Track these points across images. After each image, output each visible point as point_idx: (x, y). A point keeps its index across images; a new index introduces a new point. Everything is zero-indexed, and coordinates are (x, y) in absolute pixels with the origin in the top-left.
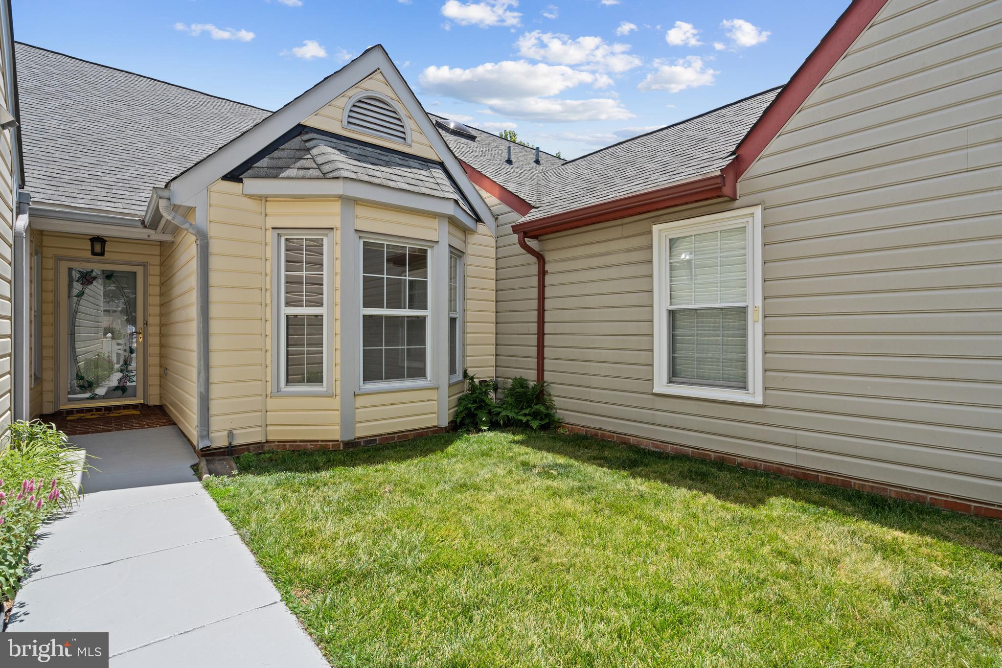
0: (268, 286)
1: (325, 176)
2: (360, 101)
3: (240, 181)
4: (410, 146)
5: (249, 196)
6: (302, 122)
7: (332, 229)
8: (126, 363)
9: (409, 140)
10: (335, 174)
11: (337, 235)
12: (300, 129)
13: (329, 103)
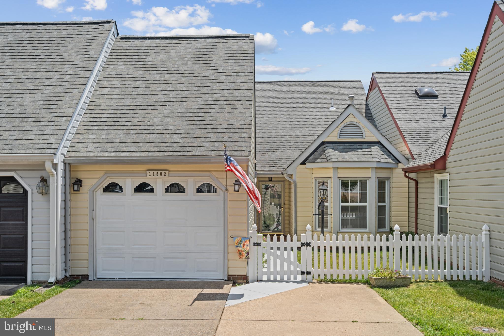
0: (313, 196)
1: (327, 161)
2: (344, 127)
3: (305, 164)
4: (365, 138)
5: (307, 168)
6: (323, 141)
7: (330, 178)
8: (278, 219)
9: (364, 136)
10: (330, 161)
11: (332, 180)
12: (323, 143)
13: (333, 132)
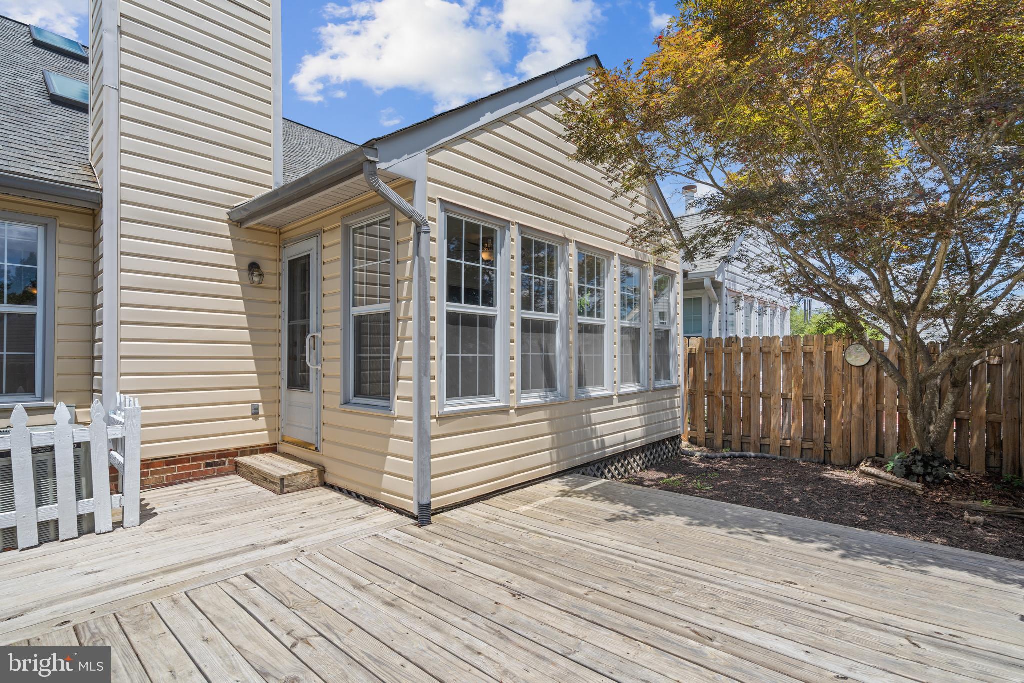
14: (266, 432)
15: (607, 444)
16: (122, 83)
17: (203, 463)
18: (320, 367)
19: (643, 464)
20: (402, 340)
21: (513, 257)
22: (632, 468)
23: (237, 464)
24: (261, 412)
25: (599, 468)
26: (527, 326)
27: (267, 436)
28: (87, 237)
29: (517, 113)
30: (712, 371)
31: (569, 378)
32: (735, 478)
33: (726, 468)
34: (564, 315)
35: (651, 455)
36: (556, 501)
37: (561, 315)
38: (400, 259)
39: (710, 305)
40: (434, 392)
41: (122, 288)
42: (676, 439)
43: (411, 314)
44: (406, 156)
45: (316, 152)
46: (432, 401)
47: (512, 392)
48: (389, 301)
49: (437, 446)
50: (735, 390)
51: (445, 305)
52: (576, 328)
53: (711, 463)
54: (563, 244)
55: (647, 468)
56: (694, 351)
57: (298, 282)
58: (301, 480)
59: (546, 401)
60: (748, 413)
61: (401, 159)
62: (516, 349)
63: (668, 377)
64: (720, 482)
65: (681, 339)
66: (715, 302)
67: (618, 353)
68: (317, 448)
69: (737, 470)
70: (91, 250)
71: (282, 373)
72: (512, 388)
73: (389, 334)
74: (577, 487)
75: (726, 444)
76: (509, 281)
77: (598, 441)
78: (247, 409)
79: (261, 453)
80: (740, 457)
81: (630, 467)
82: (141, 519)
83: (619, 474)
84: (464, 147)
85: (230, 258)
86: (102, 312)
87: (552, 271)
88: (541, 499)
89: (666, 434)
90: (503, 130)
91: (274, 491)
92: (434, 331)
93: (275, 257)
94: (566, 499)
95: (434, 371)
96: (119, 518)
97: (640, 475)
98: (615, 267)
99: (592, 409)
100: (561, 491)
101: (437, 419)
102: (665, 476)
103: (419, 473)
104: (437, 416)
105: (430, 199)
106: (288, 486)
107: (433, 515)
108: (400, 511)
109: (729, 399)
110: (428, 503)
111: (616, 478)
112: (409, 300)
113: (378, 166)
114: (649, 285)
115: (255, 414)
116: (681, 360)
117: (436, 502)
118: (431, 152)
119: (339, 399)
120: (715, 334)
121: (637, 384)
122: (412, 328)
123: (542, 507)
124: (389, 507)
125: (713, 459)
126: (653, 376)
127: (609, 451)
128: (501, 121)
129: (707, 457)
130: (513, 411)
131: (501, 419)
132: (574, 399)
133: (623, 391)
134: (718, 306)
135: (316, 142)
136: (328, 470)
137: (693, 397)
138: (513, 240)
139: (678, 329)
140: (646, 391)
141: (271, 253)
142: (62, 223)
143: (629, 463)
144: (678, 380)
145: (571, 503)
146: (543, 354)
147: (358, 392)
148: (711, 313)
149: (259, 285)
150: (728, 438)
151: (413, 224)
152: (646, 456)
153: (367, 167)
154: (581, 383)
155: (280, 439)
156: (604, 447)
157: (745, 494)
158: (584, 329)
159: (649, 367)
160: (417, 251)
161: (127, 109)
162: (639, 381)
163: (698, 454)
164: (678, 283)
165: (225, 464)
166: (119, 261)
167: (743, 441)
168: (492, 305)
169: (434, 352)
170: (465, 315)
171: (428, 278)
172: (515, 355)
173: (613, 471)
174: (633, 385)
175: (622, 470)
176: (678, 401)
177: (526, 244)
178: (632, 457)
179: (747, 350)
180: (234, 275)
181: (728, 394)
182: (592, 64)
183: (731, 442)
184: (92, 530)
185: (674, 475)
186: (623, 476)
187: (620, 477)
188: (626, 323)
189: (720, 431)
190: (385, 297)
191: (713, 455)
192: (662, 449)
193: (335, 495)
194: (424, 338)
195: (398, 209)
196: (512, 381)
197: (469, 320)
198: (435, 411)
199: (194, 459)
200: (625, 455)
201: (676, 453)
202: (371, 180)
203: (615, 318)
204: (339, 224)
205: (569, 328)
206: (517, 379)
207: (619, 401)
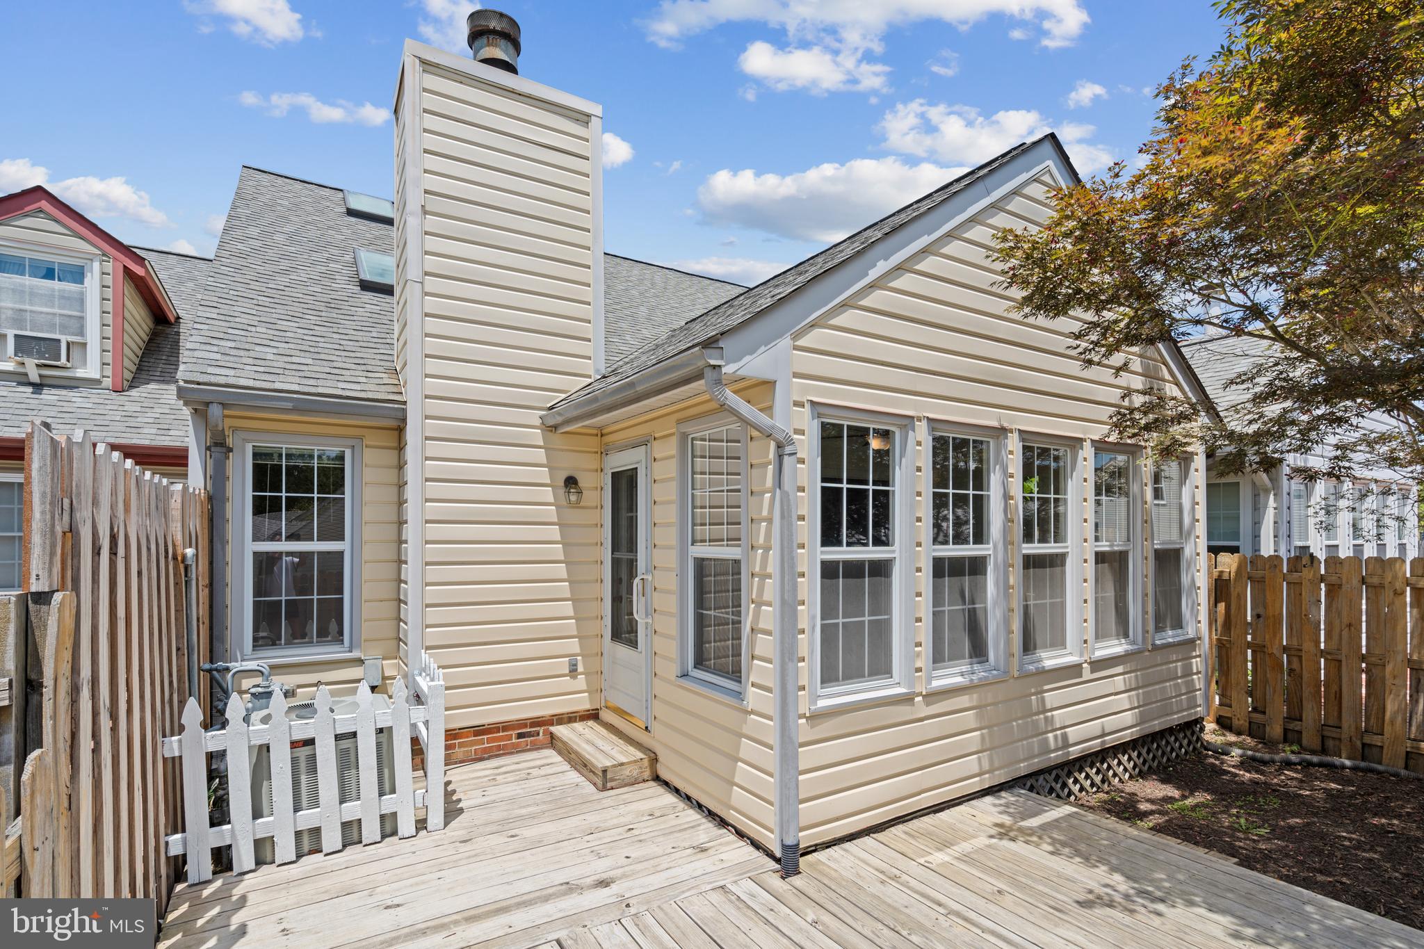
14: (586, 694)
15: (1071, 741)
16: (427, 274)
17: (514, 733)
18: (650, 621)
19: (1134, 768)
20: (759, 604)
21: (919, 469)
22: (1115, 775)
23: (552, 736)
24: (580, 669)
25: (1057, 779)
26: (941, 568)
27: (587, 699)
28: (390, 457)
29: (925, 252)
30: (1261, 611)
31: (1008, 642)
32: (1315, 815)
33: (1293, 788)
34: (1000, 546)
35: (1148, 752)
36: (989, 846)
37: (995, 547)
38: (754, 489)
39: (1256, 496)
40: (803, 681)
41: (427, 522)
42: (1192, 726)
43: (770, 570)
44: (763, 349)
45: (646, 297)
46: (800, 693)
47: (919, 670)
48: (739, 546)
49: (807, 756)
50: (1307, 646)
51: (819, 553)
52: (1019, 562)
53: (1262, 773)
54: (998, 437)
55: (1142, 775)
56: (1226, 576)
57: (624, 504)
58: (627, 773)
59: (972, 680)
60: (1335, 688)
61: (755, 355)
62: (925, 606)
63: (1178, 624)
64: (1284, 819)
65: (1203, 560)
66: (1267, 491)
67: (1090, 596)
68: (647, 728)
69: (1316, 794)
70: (396, 471)
71: (605, 618)
72: (918, 664)
73: (740, 590)
74: (1023, 819)
75: (1290, 736)
76: (913, 506)
77: (1056, 737)
78: (563, 665)
79: (580, 721)
80: (1321, 765)
81: (1111, 773)
82: (445, 817)
83: (1092, 785)
84: (848, 318)
85: (543, 474)
86: (406, 548)
87: (980, 479)
88: (965, 840)
89: (1176, 719)
90: (905, 281)
91: (595, 784)
92: (803, 594)
93: (595, 467)
94: (1006, 843)
95: (803, 651)
96: (421, 816)
97: (1131, 787)
98: (1085, 459)
99: (1046, 687)
100: (997, 825)
101: (807, 718)
102: (1176, 793)
103: (781, 794)
104: (808, 715)
105: (796, 404)
106: (612, 780)
107: (803, 855)
108: (756, 845)
109: (1295, 660)
110: (795, 843)
111: (1087, 792)
112: (767, 549)
113: (724, 370)
114: (1145, 481)
115: (573, 671)
116: (1203, 597)
117: (806, 838)
118: (796, 337)
119: (674, 670)
120: (1267, 549)
121: (1123, 641)
122: (771, 589)
123: (966, 858)
124: (740, 834)
125: (1265, 763)
126: (1151, 626)
127: (1075, 751)
128: (900, 269)
129: (1253, 759)
130: (920, 698)
131: (904, 712)
132: (1016, 674)
133: (1099, 654)
134: (1272, 497)
135: (646, 282)
136: (661, 759)
137: (1224, 654)
138: (919, 444)
139: (1196, 548)
140: (1139, 652)
141: (591, 462)
142: (368, 443)
143: (1109, 767)
144: (1198, 630)
145: (1015, 854)
146: (967, 607)
147: (700, 662)
148: (1258, 510)
149: (577, 505)
150: (1295, 725)
151: (773, 445)
152: (1139, 755)
153: (708, 373)
154: (1028, 645)
155: (603, 704)
156: (1066, 744)
157: (1338, 854)
158: (1031, 562)
159: (1145, 612)
160: (779, 482)
161: (431, 304)
162: (1126, 635)
163: (1236, 752)
164: (1197, 470)
165: (538, 734)
166: (423, 488)
167: (1326, 733)
168: (886, 544)
169: (803, 623)
170: (847, 564)
171: (794, 517)
172: (922, 614)
173: (1083, 782)
174: (1116, 642)
175: (1098, 779)
176: (1197, 664)
177: (940, 445)
178: (1115, 757)
179: (1334, 579)
180: (547, 494)
181: (1293, 653)
182: (1048, 148)
183: (1300, 733)
184: (394, 833)
185: (1192, 794)
186: (1099, 788)
187: (1095, 789)
188: (1104, 546)
189: (1277, 710)
190: (734, 540)
191: (1267, 757)
192: (1168, 743)
193: (670, 799)
194: (789, 605)
195: (751, 426)
196: (918, 655)
197: (854, 570)
198: (804, 708)
199: (505, 729)
200: (1103, 754)
201: (1195, 749)
202: (714, 392)
203: (1086, 541)
204: (674, 430)
205: (1008, 565)
206: (926, 650)
207: (1092, 672)
